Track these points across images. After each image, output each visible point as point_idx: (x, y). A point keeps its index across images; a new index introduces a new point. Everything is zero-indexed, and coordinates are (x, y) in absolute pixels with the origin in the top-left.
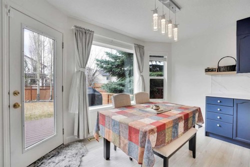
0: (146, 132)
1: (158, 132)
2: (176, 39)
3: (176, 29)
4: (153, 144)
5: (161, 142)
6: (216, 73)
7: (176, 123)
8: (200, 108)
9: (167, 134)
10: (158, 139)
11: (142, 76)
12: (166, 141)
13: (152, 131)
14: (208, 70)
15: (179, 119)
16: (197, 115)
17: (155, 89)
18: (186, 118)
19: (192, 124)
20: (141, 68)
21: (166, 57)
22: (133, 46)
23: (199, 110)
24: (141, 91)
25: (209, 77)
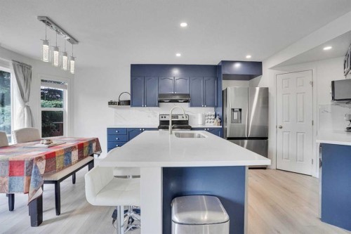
0: (32, 160)
1: (46, 159)
2: (72, 72)
3: (72, 62)
4: (42, 172)
5: (50, 168)
6: (117, 106)
7: (68, 152)
8: (97, 139)
9: (58, 162)
10: (47, 166)
11: (28, 107)
12: (57, 168)
13: (39, 158)
14: (111, 103)
15: (72, 148)
16: (94, 145)
17: (53, 124)
18: (81, 147)
19: (89, 153)
20: (26, 95)
21: (67, 84)
22: (11, 63)
23: (97, 140)
24: (26, 127)
25: (112, 109)
